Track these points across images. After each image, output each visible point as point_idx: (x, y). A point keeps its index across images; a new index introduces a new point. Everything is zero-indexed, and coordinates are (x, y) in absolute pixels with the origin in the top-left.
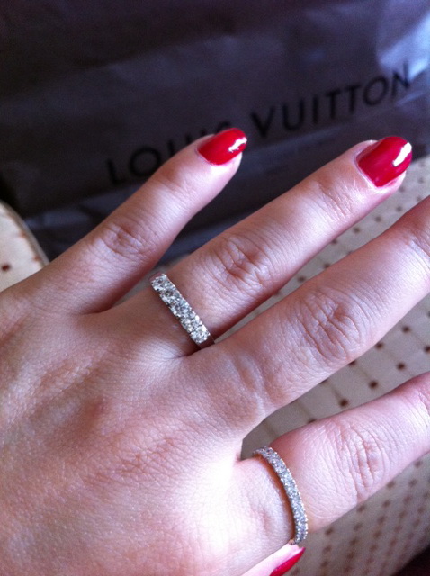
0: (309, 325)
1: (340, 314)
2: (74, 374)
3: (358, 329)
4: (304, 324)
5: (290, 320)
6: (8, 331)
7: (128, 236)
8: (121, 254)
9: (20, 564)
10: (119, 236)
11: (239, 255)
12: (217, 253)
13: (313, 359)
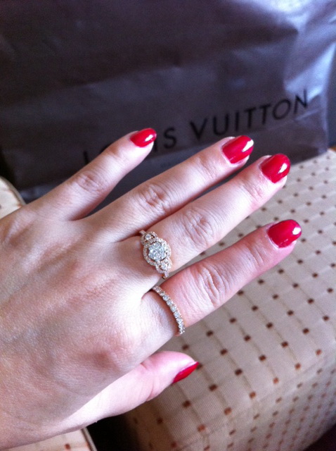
0: (188, 226)
1: (203, 222)
2: (62, 250)
3: (212, 229)
4: (185, 226)
5: (177, 223)
6: (24, 228)
7: (91, 181)
8: (88, 190)
9: (33, 345)
10: (86, 181)
11: (154, 195)
12: (142, 192)
13: (189, 244)
